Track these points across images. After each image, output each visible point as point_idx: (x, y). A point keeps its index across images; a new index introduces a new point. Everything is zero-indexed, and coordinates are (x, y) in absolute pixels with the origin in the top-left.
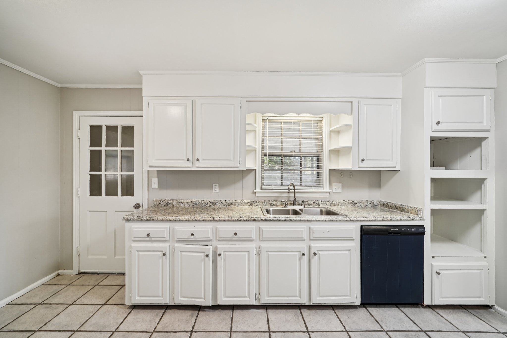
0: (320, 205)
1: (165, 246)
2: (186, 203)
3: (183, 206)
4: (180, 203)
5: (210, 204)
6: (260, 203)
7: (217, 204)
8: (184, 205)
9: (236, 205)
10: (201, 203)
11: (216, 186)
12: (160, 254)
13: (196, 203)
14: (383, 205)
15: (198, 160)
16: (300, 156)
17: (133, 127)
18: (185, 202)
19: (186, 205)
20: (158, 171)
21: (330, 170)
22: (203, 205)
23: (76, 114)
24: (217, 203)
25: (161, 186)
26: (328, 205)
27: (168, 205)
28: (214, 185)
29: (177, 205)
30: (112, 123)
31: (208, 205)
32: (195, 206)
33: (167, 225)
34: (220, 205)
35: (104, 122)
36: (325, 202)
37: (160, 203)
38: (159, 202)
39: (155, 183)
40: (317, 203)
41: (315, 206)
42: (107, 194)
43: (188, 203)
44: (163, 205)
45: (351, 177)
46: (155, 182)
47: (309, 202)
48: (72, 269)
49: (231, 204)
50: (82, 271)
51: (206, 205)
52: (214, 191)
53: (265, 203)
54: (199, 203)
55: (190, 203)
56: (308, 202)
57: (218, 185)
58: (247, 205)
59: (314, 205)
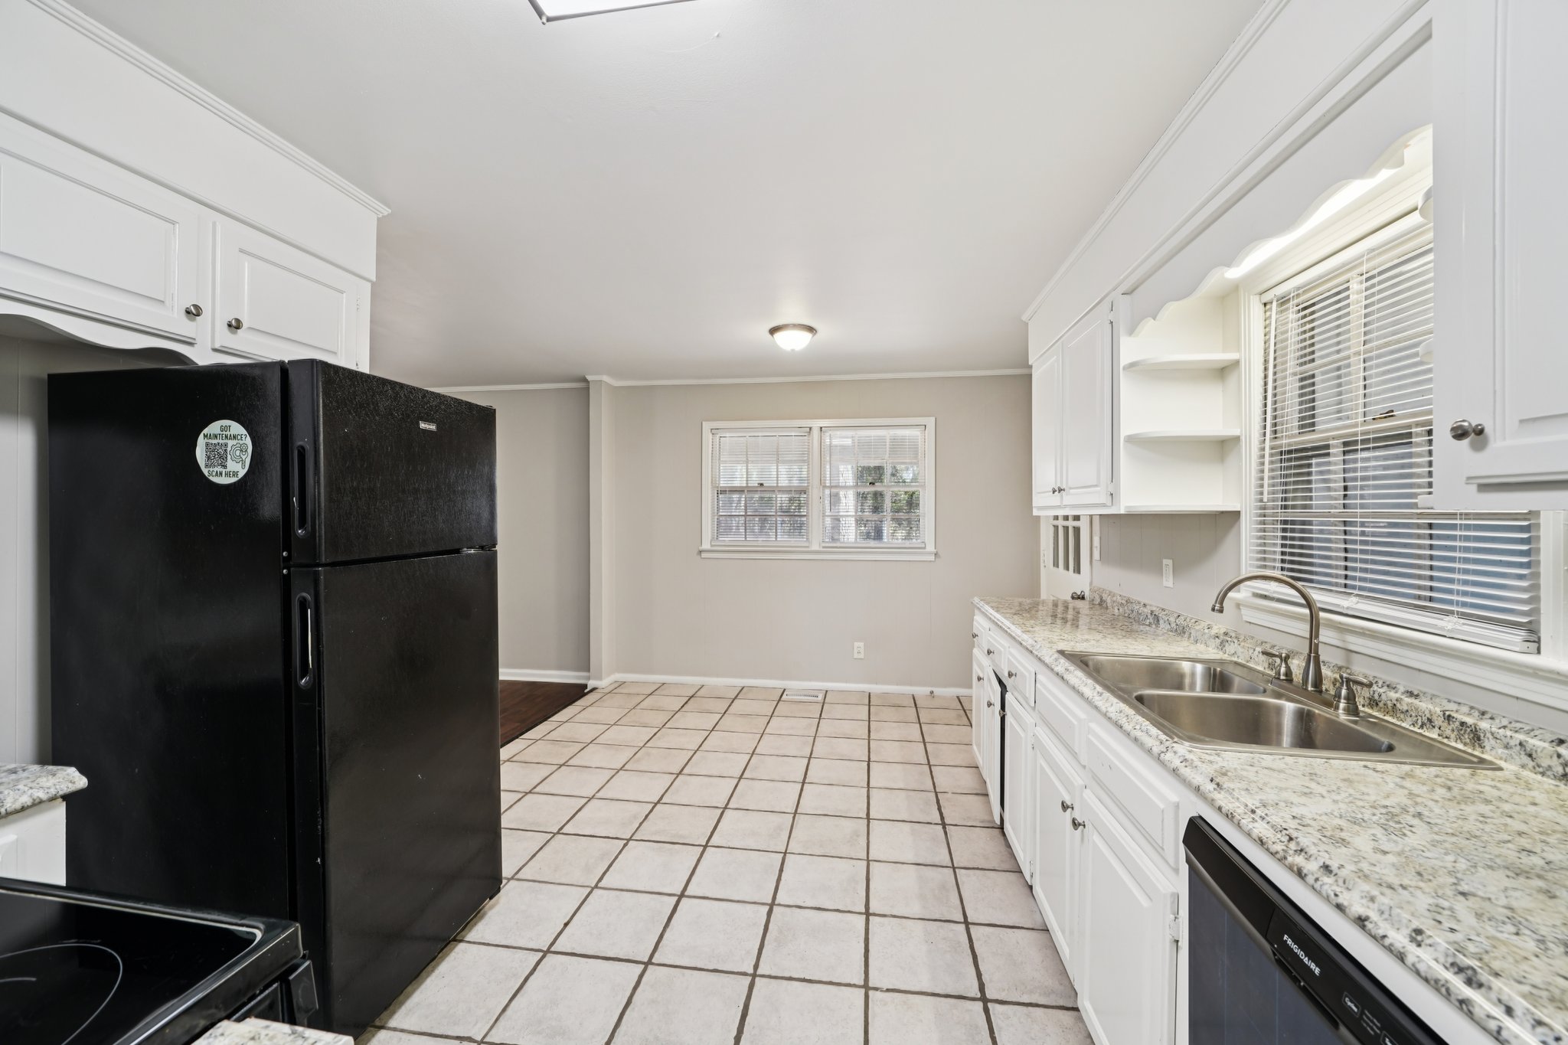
0: (1487, 744)
11: (1167, 567)
26: (1539, 761)
28: (1164, 562)
36: (1521, 737)
40: (1463, 724)
41: (1453, 736)
47: (1424, 705)
52: (1165, 582)
56: (1416, 702)
57: (1171, 563)
59: (1448, 732)
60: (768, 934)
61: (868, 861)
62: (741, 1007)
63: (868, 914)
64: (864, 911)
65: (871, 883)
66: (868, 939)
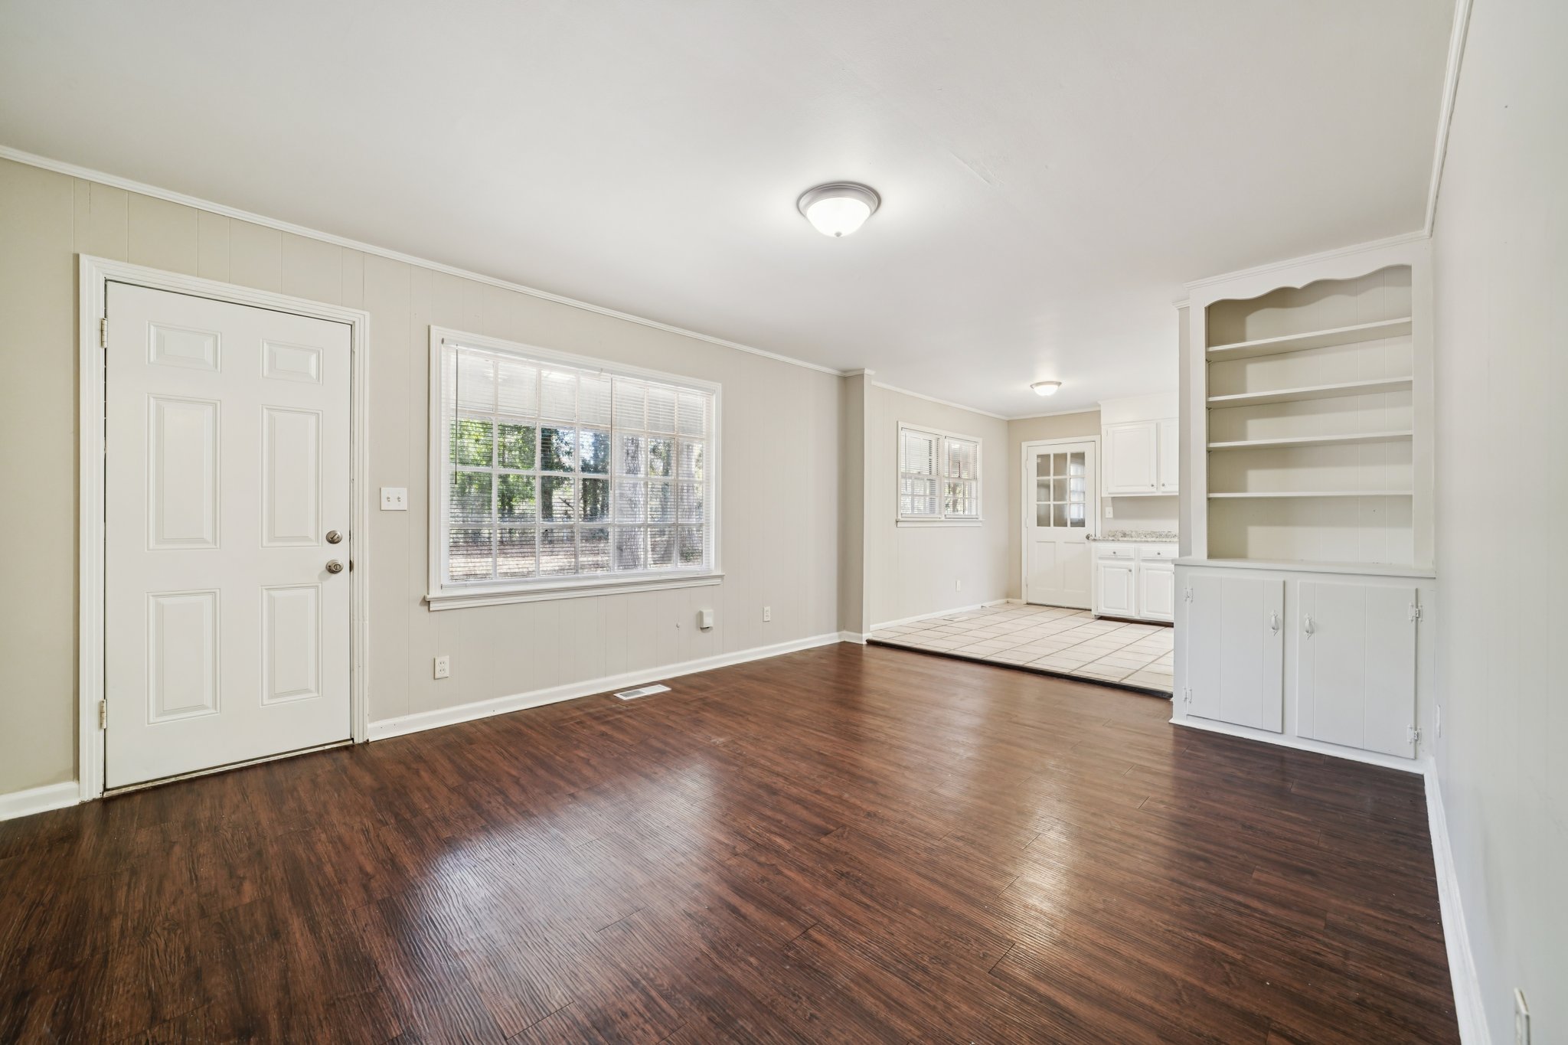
1: (1132, 564)
12: (1126, 571)
15: (1163, 485)
17: (1084, 453)
20: (1113, 498)
23: (1024, 445)
25: (1117, 516)
30: (1060, 450)
33: (1133, 545)
35: (1051, 451)
42: (1055, 525)
46: (1109, 511)
48: (1020, 598)
50: (1030, 601)
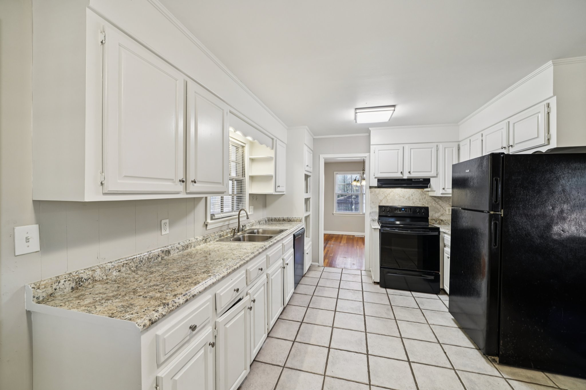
2: (123, 266)
3: (118, 274)
4: (111, 271)
5: (163, 255)
6: (213, 237)
7: (171, 252)
8: (119, 271)
9: (192, 246)
10: (149, 257)
11: (165, 223)
13: (142, 259)
14: (272, 220)
15: (195, 182)
16: (233, 180)
18: (120, 264)
19: (123, 269)
21: (250, 194)
22: (153, 260)
24: (171, 250)
27: (81, 284)
28: (163, 222)
29: (105, 278)
31: (160, 257)
32: (140, 265)
34: (175, 252)
37: (58, 287)
38: (54, 287)
39: (27, 240)
43: (127, 264)
44: (68, 289)
45: (257, 200)
46: (27, 235)
49: (187, 247)
51: (156, 259)
52: (163, 233)
53: (216, 235)
54: (146, 259)
55: (130, 264)
57: (167, 221)
58: (202, 243)
60: (365, 343)
61: (325, 375)
62: (367, 325)
63: (329, 348)
64: (331, 349)
65: (326, 362)
66: (330, 339)
